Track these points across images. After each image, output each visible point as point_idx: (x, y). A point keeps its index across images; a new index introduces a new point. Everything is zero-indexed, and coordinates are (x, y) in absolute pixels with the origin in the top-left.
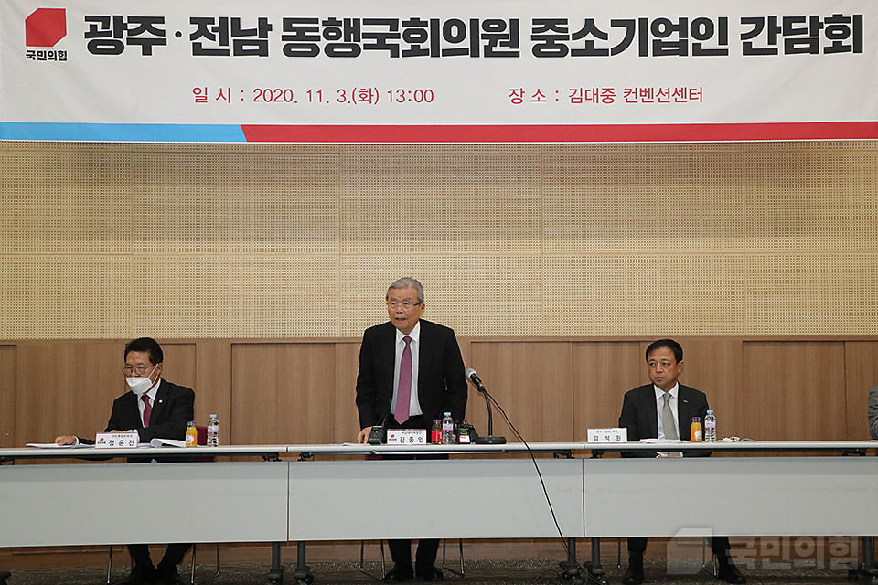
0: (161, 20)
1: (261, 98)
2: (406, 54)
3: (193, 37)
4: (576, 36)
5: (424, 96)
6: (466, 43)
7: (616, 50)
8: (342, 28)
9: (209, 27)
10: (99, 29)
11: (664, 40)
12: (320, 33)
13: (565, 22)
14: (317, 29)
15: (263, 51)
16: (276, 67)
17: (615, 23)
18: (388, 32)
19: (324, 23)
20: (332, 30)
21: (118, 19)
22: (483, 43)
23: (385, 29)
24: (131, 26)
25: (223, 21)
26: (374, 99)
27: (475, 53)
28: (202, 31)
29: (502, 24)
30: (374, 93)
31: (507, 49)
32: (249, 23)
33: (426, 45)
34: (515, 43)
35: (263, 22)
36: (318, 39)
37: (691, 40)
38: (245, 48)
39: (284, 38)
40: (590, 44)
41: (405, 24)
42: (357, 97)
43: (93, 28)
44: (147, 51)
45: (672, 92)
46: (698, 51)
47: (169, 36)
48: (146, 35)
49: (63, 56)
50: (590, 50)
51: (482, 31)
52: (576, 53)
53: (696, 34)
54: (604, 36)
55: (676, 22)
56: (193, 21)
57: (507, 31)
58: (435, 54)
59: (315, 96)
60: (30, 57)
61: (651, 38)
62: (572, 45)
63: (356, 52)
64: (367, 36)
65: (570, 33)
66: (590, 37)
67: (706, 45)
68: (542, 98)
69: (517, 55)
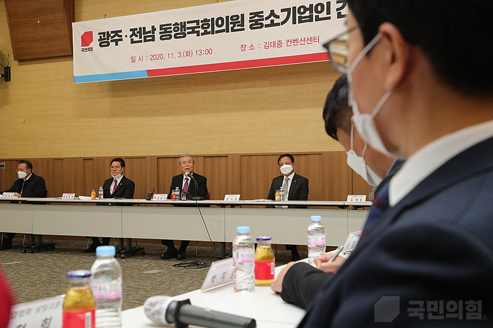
0: (121, 31)
1: (153, 59)
2: (202, 34)
3: (131, 36)
4: (267, 19)
5: (209, 52)
6: (224, 27)
7: (283, 23)
8: (179, 26)
9: (136, 32)
10: (102, 38)
11: (303, 16)
12: (172, 29)
13: (262, 12)
14: (171, 28)
15: (153, 40)
16: (158, 46)
17: (283, 10)
18: (196, 25)
19: (174, 25)
20: (176, 28)
21: (108, 32)
22: (231, 26)
23: (194, 24)
24: (112, 35)
25: (140, 28)
26: (191, 54)
27: (228, 31)
28: (134, 34)
29: (237, 16)
30: (191, 52)
31: (240, 27)
32: (149, 29)
33: (209, 30)
34: (242, 25)
35: (153, 27)
36: (171, 32)
37: (315, 14)
38: (147, 39)
39: (160, 33)
40: (272, 21)
41: (202, 21)
42: (185, 55)
43: (101, 37)
44: (117, 44)
45: (306, 40)
46: (318, 19)
47: (123, 37)
48: (117, 38)
49: (91, 49)
50: (273, 24)
51: (230, 21)
52: (267, 26)
53: (317, 11)
54: (278, 17)
55: (308, 6)
56: (131, 30)
57: (240, 20)
58: (213, 33)
59: (171, 55)
60: (83, 51)
61: (298, 15)
62: (265, 22)
63: (185, 36)
64: (189, 28)
65: (264, 18)
66: (272, 18)
67: (321, 16)
68: (253, 48)
69: (244, 29)
